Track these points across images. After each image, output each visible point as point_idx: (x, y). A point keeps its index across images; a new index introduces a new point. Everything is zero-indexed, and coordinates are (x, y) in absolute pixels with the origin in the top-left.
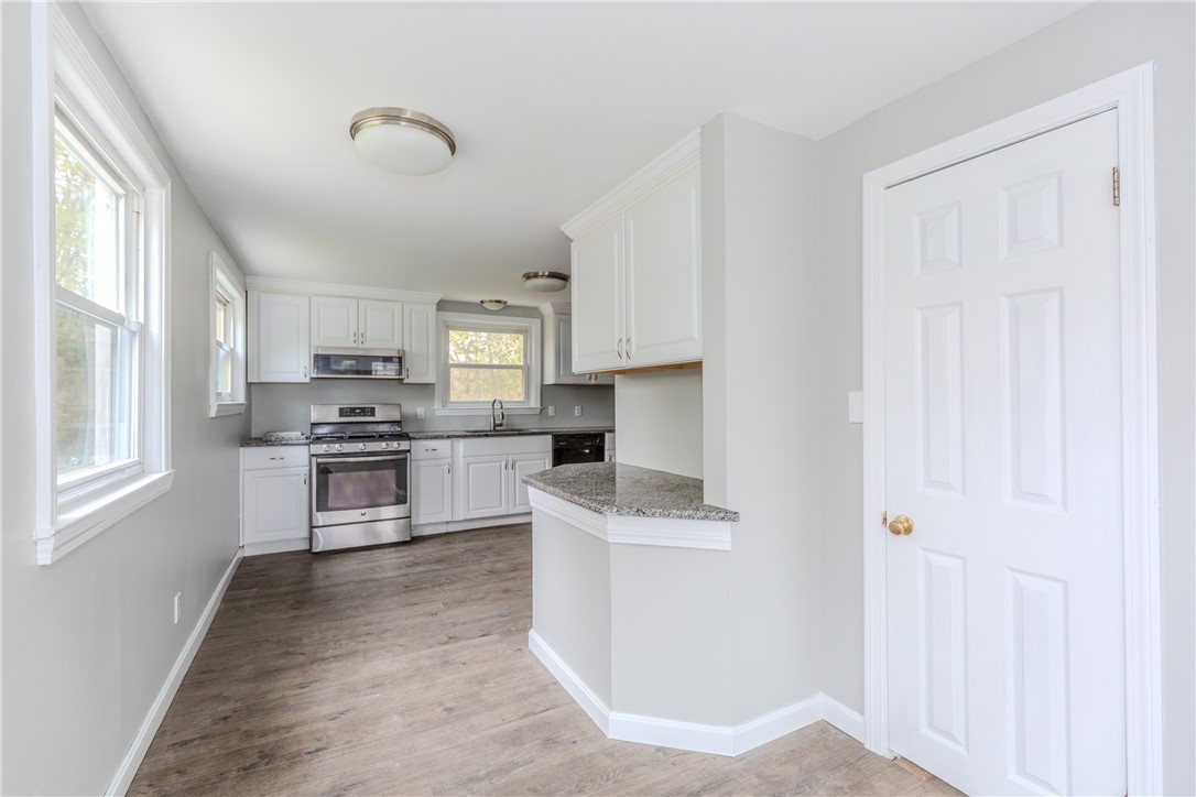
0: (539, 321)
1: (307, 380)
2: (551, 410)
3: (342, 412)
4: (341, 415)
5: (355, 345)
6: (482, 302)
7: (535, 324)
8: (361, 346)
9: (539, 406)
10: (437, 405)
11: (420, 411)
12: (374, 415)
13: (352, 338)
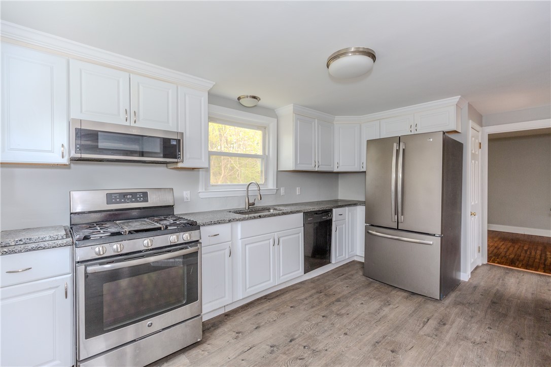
0: (276, 119)
1: (65, 161)
2: (282, 191)
3: (110, 198)
4: (109, 202)
5: (127, 124)
6: (239, 99)
7: (272, 123)
8: (133, 124)
9: (275, 188)
10: (201, 189)
11: (186, 194)
12: (147, 201)
13: (123, 116)
